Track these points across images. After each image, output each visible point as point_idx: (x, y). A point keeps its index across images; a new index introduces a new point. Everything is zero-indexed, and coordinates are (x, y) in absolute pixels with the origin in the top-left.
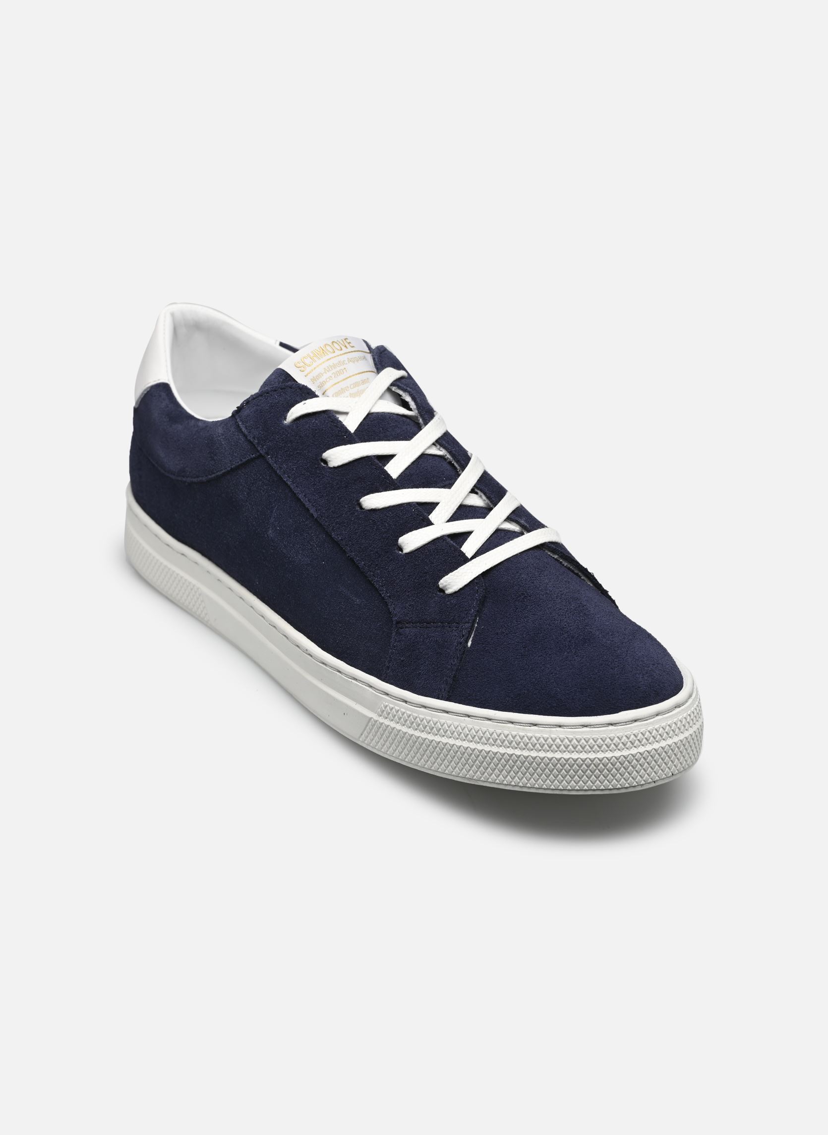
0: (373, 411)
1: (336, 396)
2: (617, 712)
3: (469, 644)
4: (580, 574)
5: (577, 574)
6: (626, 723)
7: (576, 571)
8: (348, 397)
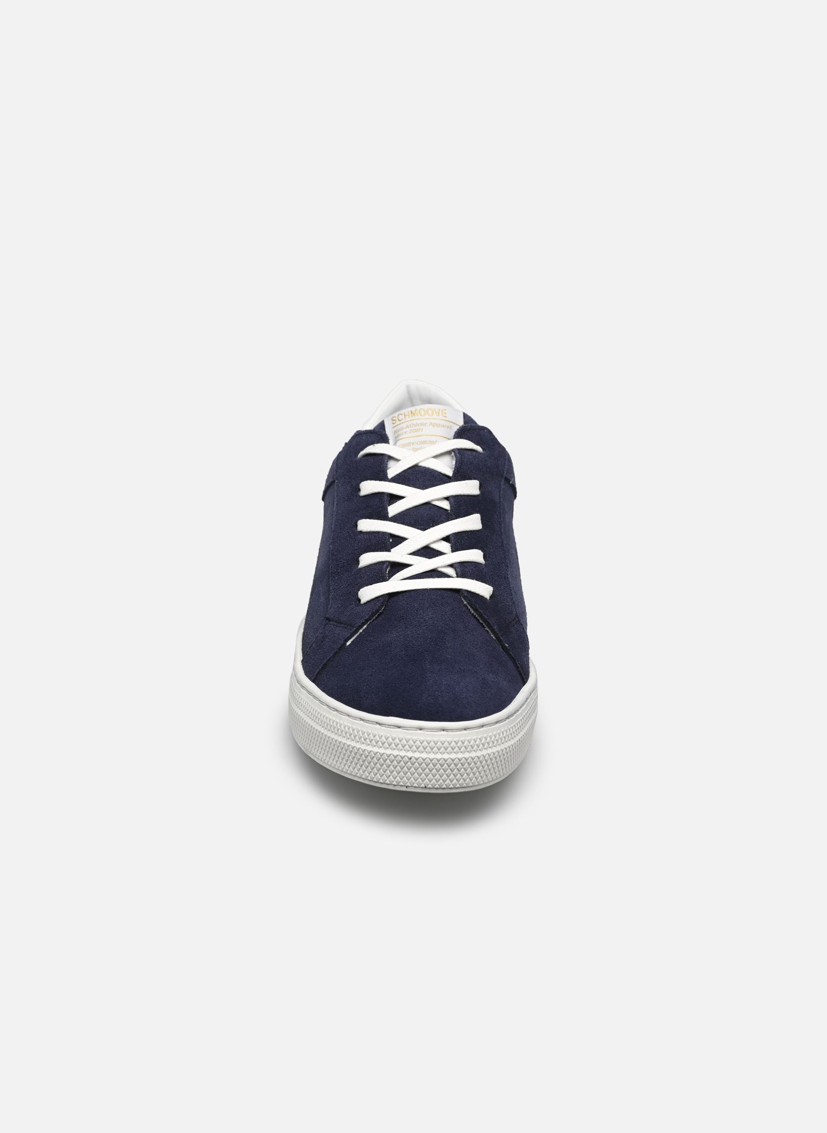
0: (420, 464)
1: (401, 447)
2: (388, 716)
3: (348, 643)
4: (484, 624)
5: (482, 624)
6: (389, 726)
7: (481, 622)
8: (410, 450)
